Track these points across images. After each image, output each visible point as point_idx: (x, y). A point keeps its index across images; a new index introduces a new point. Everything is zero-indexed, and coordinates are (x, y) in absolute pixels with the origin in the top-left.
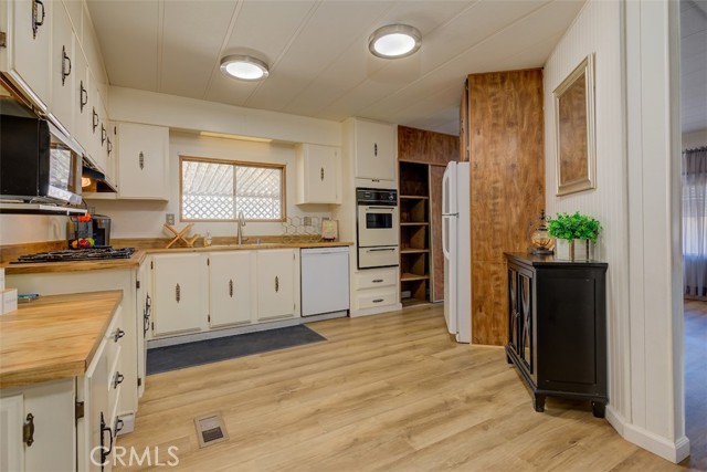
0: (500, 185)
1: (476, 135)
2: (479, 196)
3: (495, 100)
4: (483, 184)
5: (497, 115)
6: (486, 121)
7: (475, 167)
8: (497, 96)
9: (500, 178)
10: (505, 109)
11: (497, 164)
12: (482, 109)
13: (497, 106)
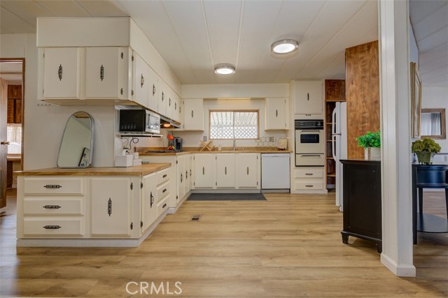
0: (367, 115)
1: (351, 85)
2: (352, 122)
3: (363, 62)
4: (355, 115)
5: (364, 71)
6: (357, 75)
7: (350, 105)
8: (365, 59)
9: (366, 110)
10: (370, 66)
11: (365, 102)
12: (355, 68)
13: (365, 65)
